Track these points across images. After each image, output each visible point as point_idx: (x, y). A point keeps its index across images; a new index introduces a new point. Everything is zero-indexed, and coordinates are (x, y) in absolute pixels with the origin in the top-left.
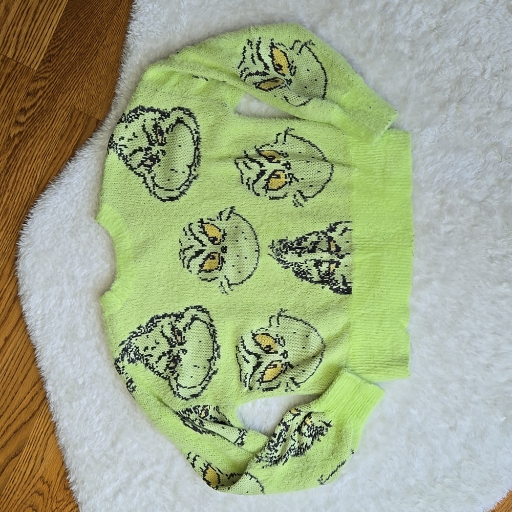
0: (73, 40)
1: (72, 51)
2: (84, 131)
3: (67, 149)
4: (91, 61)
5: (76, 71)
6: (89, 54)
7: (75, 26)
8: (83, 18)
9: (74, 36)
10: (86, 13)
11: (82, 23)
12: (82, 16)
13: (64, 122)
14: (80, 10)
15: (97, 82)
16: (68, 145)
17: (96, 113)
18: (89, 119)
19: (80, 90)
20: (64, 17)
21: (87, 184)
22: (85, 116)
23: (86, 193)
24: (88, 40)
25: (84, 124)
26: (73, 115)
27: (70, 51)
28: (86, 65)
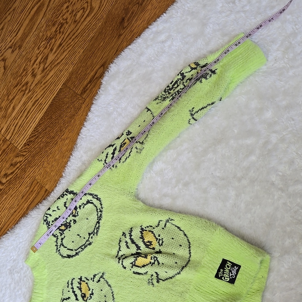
0: (45, 133)
1: (43, 140)
2: (37, 196)
3: (24, 207)
4: (52, 148)
5: (41, 154)
6: (52, 143)
7: (48, 124)
8: (54, 119)
9: (46, 130)
10: (56, 116)
11: (53, 122)
12: (54, 117)
13: (27, 187)
14: (53, 114)
15: (52, 163)
16: (25, 204)
17: (47, 184)
18: (42, 187)
19: (41, 167)
20: (43, 117)
22: (40, 185)
24: (54, 134)
25: (38, 190)
26: (33, 183)
27: (42, 140)
28: (48, 150)
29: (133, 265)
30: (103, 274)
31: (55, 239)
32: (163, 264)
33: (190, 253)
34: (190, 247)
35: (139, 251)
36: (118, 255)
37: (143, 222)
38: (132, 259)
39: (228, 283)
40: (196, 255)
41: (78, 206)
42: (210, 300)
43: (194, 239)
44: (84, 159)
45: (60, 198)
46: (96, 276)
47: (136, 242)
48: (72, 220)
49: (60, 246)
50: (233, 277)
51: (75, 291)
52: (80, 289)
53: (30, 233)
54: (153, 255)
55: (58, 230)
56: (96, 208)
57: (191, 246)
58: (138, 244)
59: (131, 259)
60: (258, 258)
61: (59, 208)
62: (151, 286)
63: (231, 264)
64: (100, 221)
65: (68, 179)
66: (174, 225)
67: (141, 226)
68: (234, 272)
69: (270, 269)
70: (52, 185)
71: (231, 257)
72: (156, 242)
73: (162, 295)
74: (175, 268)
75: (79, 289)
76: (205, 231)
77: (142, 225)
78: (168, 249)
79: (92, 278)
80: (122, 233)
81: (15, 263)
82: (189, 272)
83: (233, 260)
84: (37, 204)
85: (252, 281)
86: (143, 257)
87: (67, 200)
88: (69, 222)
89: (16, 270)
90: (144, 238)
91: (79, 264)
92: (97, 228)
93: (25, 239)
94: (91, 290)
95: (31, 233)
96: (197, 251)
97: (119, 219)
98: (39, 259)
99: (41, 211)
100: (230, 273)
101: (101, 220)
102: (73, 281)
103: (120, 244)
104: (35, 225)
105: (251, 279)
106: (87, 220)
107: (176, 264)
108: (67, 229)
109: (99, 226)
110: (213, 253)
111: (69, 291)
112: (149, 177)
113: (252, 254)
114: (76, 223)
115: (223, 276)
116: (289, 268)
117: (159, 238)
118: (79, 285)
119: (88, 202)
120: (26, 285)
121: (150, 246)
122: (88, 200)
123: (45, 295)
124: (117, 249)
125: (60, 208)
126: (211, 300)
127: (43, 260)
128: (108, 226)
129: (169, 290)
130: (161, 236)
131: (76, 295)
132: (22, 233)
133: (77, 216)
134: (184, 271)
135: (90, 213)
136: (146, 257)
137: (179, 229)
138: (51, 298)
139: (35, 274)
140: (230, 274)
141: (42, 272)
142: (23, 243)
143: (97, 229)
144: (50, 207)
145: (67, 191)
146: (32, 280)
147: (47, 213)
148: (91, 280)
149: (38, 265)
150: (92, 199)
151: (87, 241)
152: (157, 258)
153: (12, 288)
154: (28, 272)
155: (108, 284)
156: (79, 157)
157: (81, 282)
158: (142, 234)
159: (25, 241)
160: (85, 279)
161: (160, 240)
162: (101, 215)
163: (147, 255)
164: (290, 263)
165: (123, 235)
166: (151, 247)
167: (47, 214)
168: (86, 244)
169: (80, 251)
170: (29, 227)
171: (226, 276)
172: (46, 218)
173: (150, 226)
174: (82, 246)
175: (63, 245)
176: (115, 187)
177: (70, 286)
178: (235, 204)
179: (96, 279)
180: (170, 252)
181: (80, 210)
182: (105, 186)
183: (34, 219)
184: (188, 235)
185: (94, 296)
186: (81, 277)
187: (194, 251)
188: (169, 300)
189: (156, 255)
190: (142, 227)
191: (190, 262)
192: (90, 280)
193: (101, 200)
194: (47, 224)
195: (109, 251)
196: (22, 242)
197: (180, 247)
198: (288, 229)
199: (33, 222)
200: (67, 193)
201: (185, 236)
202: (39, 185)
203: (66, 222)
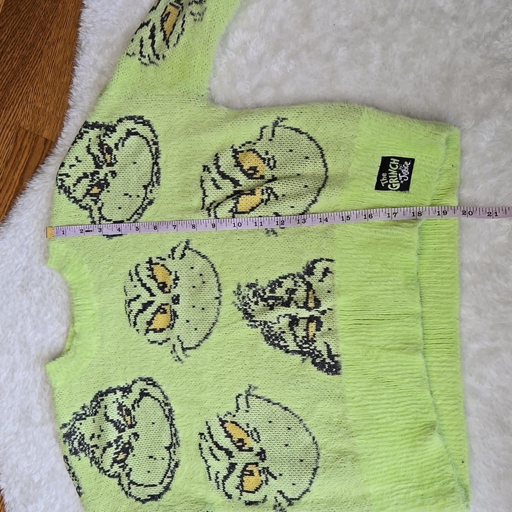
0: (14, 41)
1: (14, 55)
2: (31, 154)
3: (13, 179)
4: (36, 64)
5: (19, 80)
6: (33, 56)
7: (16, 23)
8: (25, 12)
9: (16, 36)
10: (27, 4)
11: (24, 18)
12: (23, 9)
13: (9, 145)
14: (20, 2)
15: (43, 91)
16: (14, 174)
17: (43, 130)
18: (36, 138)
19: (25, 103)
20: (4, 14)
21: (38, 224)
22: (32, 135)
23: (37, 236)
24: (31, 39)
25: (30, 146)
26: (18, 135)
27: (12, 55)
28: (29, 71)
29: (234, 213)
30: (187, 242)
31: (87, 213)
32: (284, 195)
33: (325, 166)
34: (323, 156)
35: (238, 188)
36: (204, 204)
37: (234, 140)
38: (230, 204)
39: (398, 191)
40: (336, 164)
41: (113, 146)
42: (376, 227)
43: (327, 140)
44: (100, 66)
45: (77, 140)
46: (176, 250)
47: (229, 175)
48: (108, 172)
49: (100, 221)
50: (405, 180)
51: (146, 284)
52: (154, 277)
53: (39, 218)
54: (264, 186)
55: (88, 196)
56: (144, 140)
57: (324, 152)
58: (235, 177)
59: (228, 204)
60: (443, 134)
61: (79, 159)
62: (272, 236)
63: (399, 161)
64: (158, 161)
65: (81, 108)
66: (288, 128)
67: (232, 147)
68: (405, 171)
69: (462, 152)
70: (54, 129)
71: (395, 150)
72: (263, 165)
73: (293, 244)
74: (306, 195)
75: (151, 278)
76: (344, 121)
77: (233, 145)
78: (287, 170)
79: (169, 255)
80: (202, 168)
81: (26, 272)
82: (332, 193)
83: (399, 153)
84: (38, 167)
85: (437, 177)
86: (248, 194)
87: (90, 141)
88: (103, 178)
89: (33, 282)
90: (243, 164)
91: (140, 239)
92: (156, 173)
93: (33, 230)
94: (173, 273)
95: (40, 216)
96: (337, 158)
97: (191, 146)
98: (67, 253)
99: (48, 176)
100: (400, 174)
101: (160, 157)
102: (138, 268)
103: (203, 186)
104: (44, 202)
105: (436, 173)
106: (135, 165)
107: (306, 189)
108: (104, 190)
109: (159, 169)
110: (364, 152)
111: (135, 286)
112: (224, 63)
113: (431, 132)
114: (116, 176)
115: (388, 183)
116: (493, 140)
117: (268, 156)
118: (150, 272)
119: (129, 133)
120: (57, 301)
121: (255, 174)
122: (128, 129)
123: (96, 304)
124: (200, 195)
125: (81, 159)
126: (378, 225)
127: (75, 252)
128: (174, 165)
129: (303, 233)
130: (270, 153)
131: (149, 290)
132: (26, 221)
133: (115, 163)
134: (323, 194)
135: (138, 152)
136: (252, 192)
137: (298, 133)
138: (107, 305)
139: (68, 277)
140: (400, 177)
141: (79, 270)
142: (32, 236)
143: (156, 175)
144: (64, 162)
145: (86, 125)
146: (65, 291)
147: (62, 173)
148: (170, 257)
149: (69, 263)
150: (135, 126)
151: (144, 200)
152: (272, 189)
153: (34, 314)
154: (54, 281)
155: (200, 255)
156: (91, 64)
157: (152, 266)
158: (237, 160)
159: (34, 231)
160: (158, 261)
161: (269, 159)
162: (157, 149)
163: (255, 189)
164: (494, 132)
165: (204, 170)
166: (257, 176)
167: (61, 175)
168: (143, 204)
169: (137, 218)
170: (34, 208)
171: (394, 181)
172: (61, 182)
173: (247, 142)
174: (138, 210)
175: (104, 219)
176: (171, 93)
177: (135, 278)
178: (383, 64)
179: (178, 254)
180: (291, 174)
181: (118, 151)
182: (152, 97)
183: (40, 192)
184: (317, 138)
185: (180, 281)
186: (150, 259)
187: (332, 160)
188: (308, 248)
189: (270, 185)
190: (234, 148)
191: (329, 180)
192: (168, 259)
193: (151, 123)
194: (65, 192)
195: (187, 204)
196: (30, 235)
197: (307, 160)
198: (480, 78)
199: (39, 198)
200: (87, 130)
201: (311, 140)
202: (30, 135)
203: (98, 180)
